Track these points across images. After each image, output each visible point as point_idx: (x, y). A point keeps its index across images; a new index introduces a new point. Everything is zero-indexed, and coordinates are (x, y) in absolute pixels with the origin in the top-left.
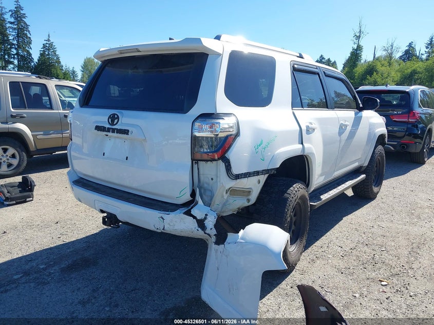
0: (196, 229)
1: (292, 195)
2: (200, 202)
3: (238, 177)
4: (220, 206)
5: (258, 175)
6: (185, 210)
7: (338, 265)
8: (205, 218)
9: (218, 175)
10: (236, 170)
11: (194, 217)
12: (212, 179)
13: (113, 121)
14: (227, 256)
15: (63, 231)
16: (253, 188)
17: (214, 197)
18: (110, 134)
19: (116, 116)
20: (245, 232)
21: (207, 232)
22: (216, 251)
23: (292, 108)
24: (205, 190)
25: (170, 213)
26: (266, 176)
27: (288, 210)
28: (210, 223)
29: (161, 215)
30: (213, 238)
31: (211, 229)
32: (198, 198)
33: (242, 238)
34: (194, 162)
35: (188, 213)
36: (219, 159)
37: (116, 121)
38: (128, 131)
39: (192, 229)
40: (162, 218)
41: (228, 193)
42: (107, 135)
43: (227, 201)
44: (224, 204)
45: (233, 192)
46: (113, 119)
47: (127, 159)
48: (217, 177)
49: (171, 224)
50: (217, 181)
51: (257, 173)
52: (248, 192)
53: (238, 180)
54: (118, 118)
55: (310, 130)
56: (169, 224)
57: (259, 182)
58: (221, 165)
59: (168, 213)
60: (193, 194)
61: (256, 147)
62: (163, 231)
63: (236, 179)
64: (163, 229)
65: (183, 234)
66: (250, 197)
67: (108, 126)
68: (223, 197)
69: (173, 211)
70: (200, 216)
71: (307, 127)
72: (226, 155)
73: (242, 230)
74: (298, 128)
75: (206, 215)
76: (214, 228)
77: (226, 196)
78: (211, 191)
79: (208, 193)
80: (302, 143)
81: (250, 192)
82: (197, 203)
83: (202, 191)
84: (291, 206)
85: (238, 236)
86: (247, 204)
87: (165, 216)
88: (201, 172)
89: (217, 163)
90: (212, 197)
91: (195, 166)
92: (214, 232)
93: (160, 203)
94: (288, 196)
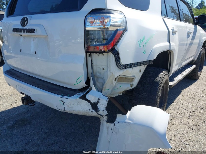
0: (90, 111)
1: (163, 78)
2: (94, 88)
3: (125, 67)
4: (110, 90)
5: (140, 65)
6: (81, 94)
7: (188, 123)
8: (98, 102)
9: (109, 66)
10: (123, 61)
11: (89, 101)
12: (103, 69)
13: (24, 23)
14: (116, 133)
15: (14, 100)
16: (136, 76)
17: (105, 84)
18: (22, 33)
19: (26, 19)
20: (131, 113)
21: (99, 113)
22: (108, 128)
23: (162, 16)
24: (98, 78)
25: (69, 97)
26: (146, 66)
27: (160, 89)
28: (103, 105)
29: (61, 99)
30: (104, 118)
31: (103, 111)
32: (92, 85)
33: (129, 119)
34: (88, 54)
35: (83, 98)
36: (109, 51)
37: (26, 23)
38: (34, 30)
39: (87, 110)
40: (63, 101)
41: (117, 80)
42: (21, 35)
43: (115, 86)
44: (113, 89)
45: (120, 79)
46: (24, 21)
47: (36, 54)
48: (108, 67)
49: (70, 106)
50: (107, 71)
51: (139, 64)
52: (132, 79)
53: (125, 70)
54: (27, 20)
55: (174, 33)
56: (68, 106)
57: (140, 71)
58: (111, 56)
59: (67, 97)
60: (88, 82)
61: (140, 42)
62: (63, 111)
63: (124, 69)
64: (64, 110)
65: (80, 114)
66: (133, 83)
67: (20, 27)
68: (112, 83)
69: (71, 95)
70: (93, 100)
71: (173, 30)
72: (116, 48)
73: (129, 111)
74: (167, 30)
75: (99, 99)
76: (105, 110)
77: (114, 83)
78: (103, 79)
79: (101, 81)
80: (169, 42)
81: (133, 79)
82: (91, 89)
83: (96, 79)
84: (162, 87)
85: (126, 117)
86: (130, 88)
87: (65, 100)
88: (94, 63)
89: (108, 55)
90: (103, 84)
91: (89, 58)
92: (106, 113)
93: (62, 89)
94: (160, 79)
